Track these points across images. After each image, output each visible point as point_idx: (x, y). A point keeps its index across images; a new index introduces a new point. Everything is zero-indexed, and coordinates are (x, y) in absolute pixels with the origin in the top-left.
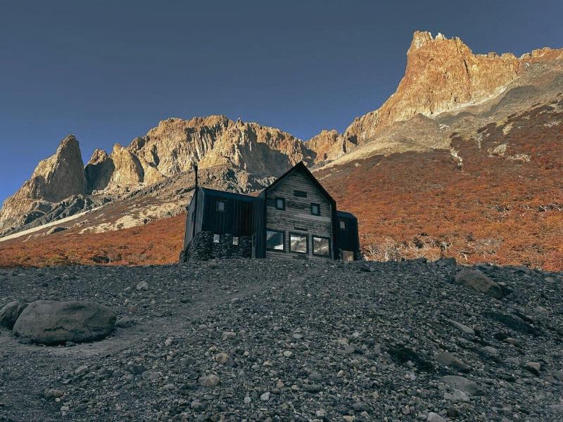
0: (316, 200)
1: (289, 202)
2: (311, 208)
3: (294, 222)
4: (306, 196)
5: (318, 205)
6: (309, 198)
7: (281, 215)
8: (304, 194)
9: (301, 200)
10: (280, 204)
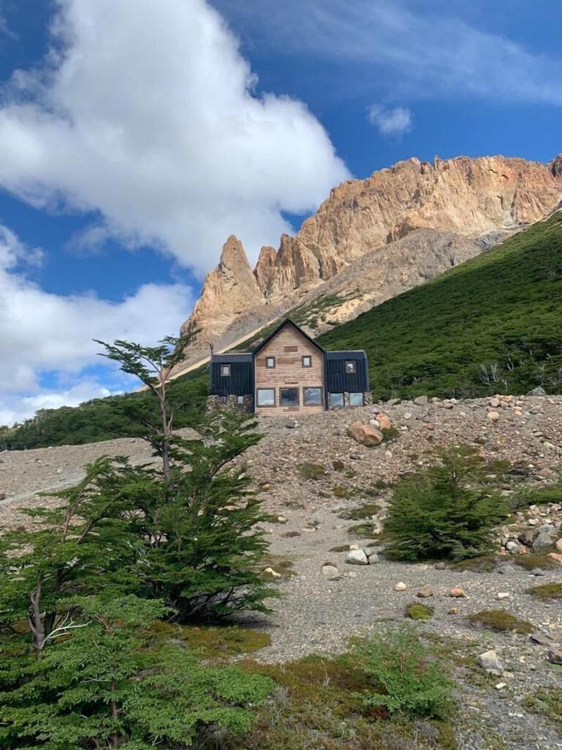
0: (307, 352)
1: (279, 359)
2: (303, 361)
3: (285, 377)
4: (296, 351)
5: (310, 357)
6: (299, 351)
7: (271, 373)
8: (294, 349)
9: (292, 355)
10: (271, 362)
